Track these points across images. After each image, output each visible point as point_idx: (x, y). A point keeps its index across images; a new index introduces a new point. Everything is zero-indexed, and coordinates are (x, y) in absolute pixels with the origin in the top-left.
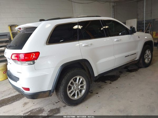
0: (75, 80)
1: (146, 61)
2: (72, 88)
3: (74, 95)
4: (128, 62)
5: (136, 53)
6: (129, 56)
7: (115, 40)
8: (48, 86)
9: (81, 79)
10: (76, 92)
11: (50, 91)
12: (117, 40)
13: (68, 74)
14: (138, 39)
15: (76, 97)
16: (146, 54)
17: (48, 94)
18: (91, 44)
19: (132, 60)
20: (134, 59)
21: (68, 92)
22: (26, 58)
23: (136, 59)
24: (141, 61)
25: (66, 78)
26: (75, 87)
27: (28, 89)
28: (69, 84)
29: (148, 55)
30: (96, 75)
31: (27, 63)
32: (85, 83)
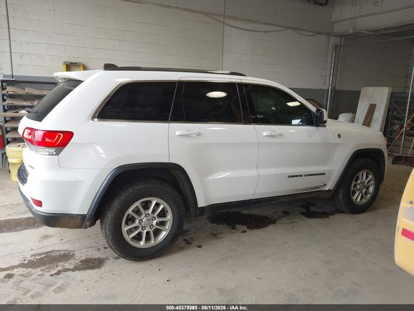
0: (146, 206)
1: (357, 198)
2: (137, 222)
3: (138, 238)
4: (297, 190)
5: (324, 174)
6: (300, 176)
7: (265, 134)
8: (81, 204)
9: (161, 207)
10: (145, 231)
11: (83, 217)
12: (269, 133)
13: (131, 190)
14: (337, 140)
15: (142, 243)
16: (359, 182)
17: (78, 221)
18: (199, 134)
19: (314, 188)
20: (317, 187)
21: (125, 229)
22: (47, 140)
23: (327, 188)
24: (341, 196)
25: (124, 196)
26: (144, 220)
27: (39, 203)
28: (130, 211)
29: (363, 183)
30: (201, 203)
31: (47, 150)
32: (169, 217)
